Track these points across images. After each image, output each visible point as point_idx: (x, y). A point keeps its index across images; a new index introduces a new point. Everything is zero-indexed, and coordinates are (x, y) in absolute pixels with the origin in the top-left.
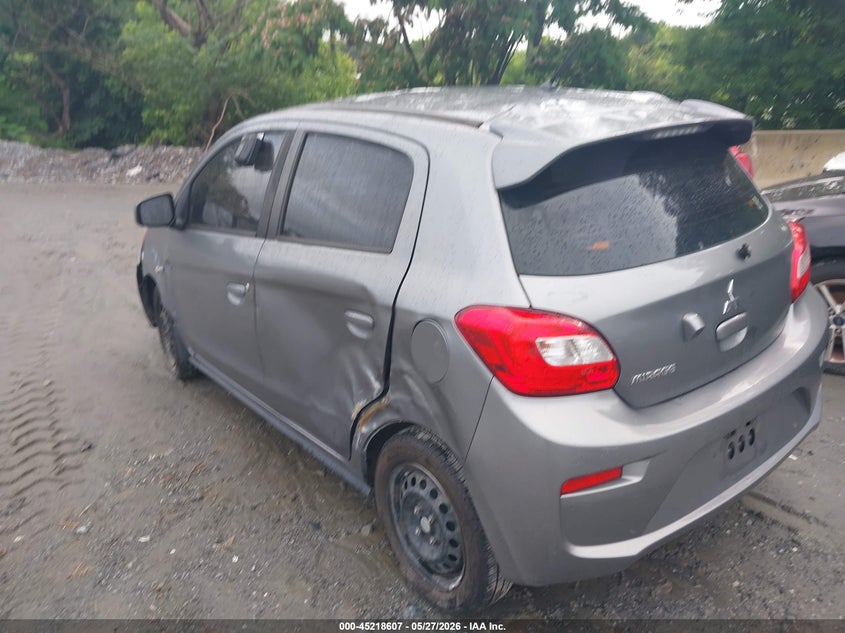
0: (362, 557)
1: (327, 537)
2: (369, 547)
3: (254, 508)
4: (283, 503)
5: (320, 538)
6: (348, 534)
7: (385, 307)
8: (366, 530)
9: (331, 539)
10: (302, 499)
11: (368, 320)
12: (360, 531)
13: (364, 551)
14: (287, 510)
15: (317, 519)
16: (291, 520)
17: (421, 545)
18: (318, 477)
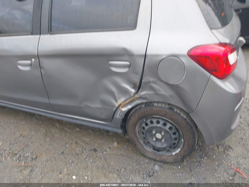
0: (122, 155)
1: (102, 153)
2: (121, 150)
3: (63, 153)
4: (73, 146)
5: (100, 154)
6: (110, 148)
7: (140, 56)
8: (115, 144)
9: (105, 153)
10: (79, 142)
11: (128, 63)
12: (113, 145)
13: (121, 152)
14: (78, 149)
15: (92, 148)
16: (83, 152)
17: (155, 143)
18: (78, 131)
